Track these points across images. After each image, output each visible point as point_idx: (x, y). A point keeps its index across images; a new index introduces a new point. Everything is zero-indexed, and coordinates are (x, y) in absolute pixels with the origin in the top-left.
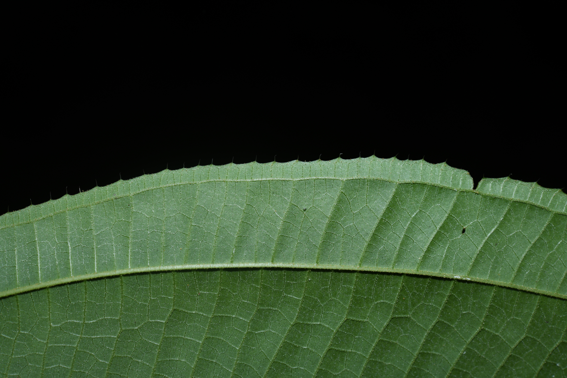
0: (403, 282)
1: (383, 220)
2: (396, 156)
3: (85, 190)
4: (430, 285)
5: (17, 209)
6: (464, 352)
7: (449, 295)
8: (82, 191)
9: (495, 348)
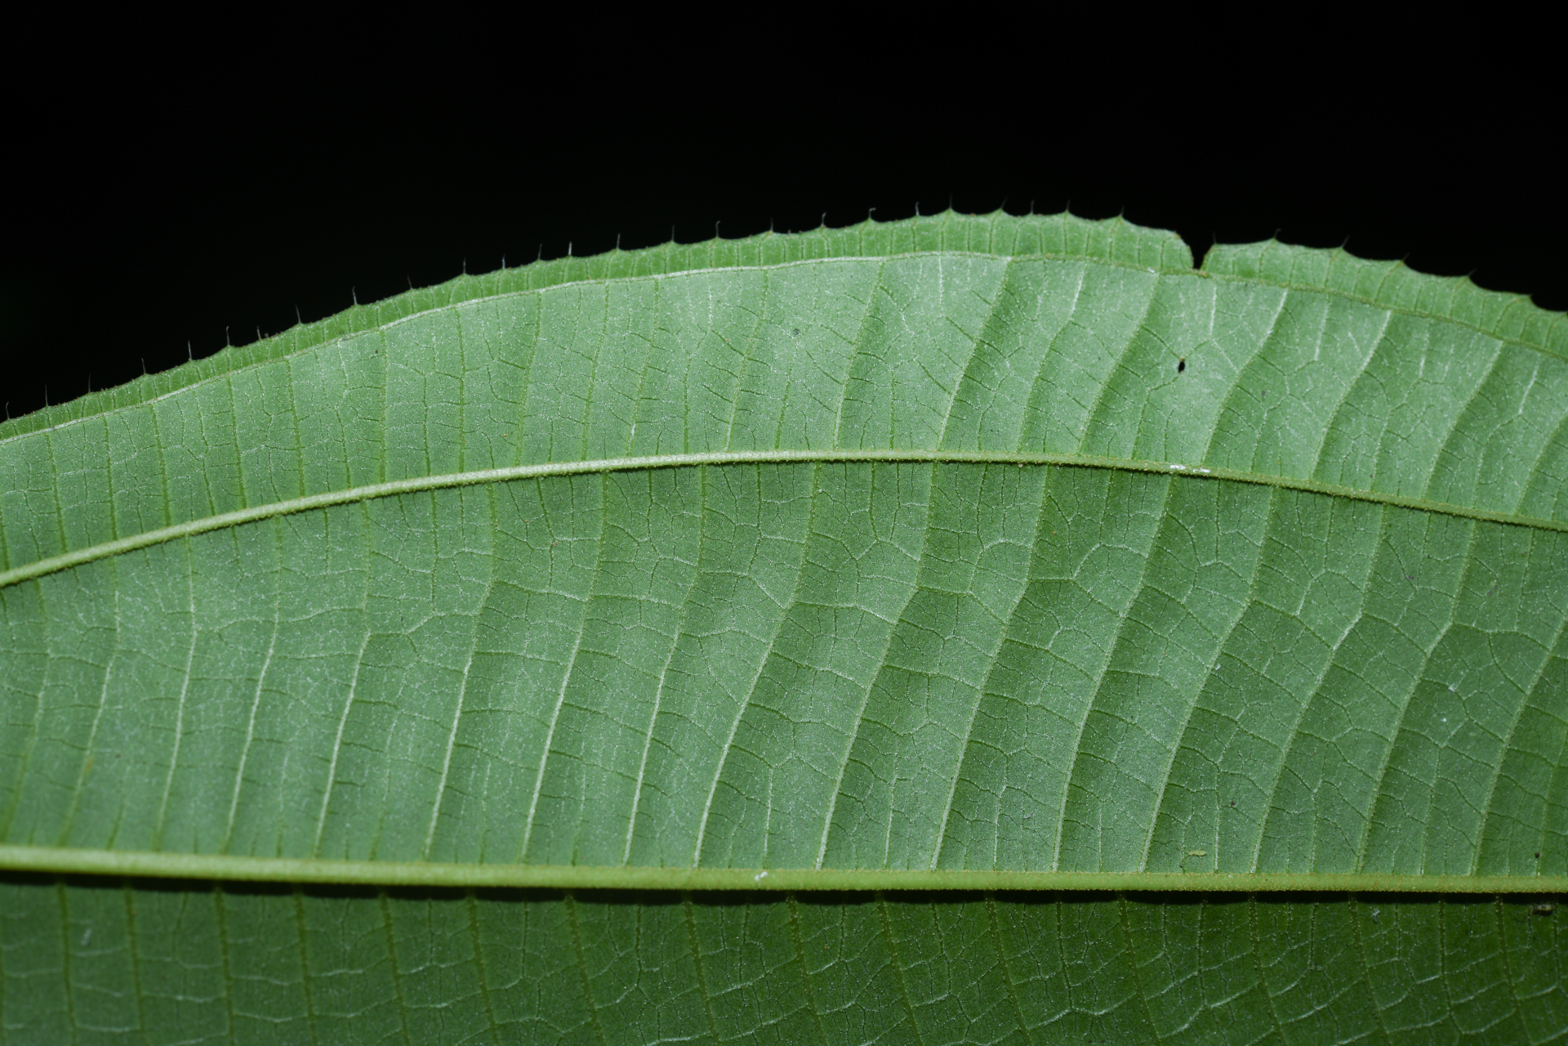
0: (1047, 486)
1: (986, 346)
2: (1003, 205)
3: (272, 334)
4: (1114, 496)
5: (110, 385)
6: (1215, 665)
7: (1163, 518)
8: (263, 337)
9: (1292, 652)
